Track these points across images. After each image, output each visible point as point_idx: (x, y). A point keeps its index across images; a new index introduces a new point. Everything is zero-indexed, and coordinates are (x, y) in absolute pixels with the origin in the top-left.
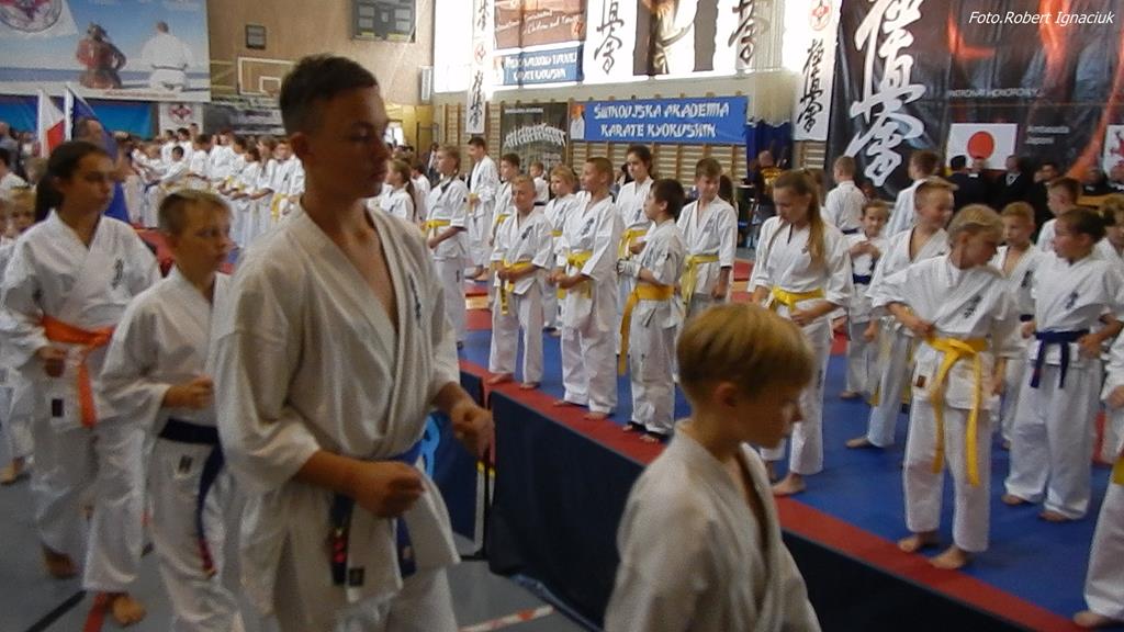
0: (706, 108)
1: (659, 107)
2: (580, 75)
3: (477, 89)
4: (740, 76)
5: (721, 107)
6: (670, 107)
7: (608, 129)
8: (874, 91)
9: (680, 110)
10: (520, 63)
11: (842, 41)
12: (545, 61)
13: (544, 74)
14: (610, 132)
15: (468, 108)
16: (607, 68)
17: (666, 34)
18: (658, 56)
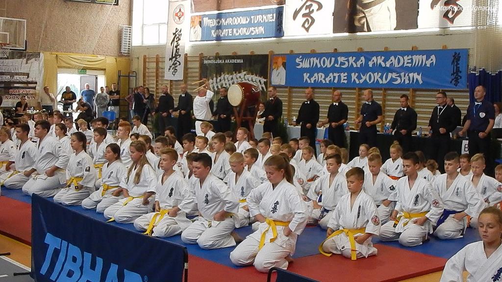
0: (412, 59)
1: (363, 58)
2: (279, 30)
3: (175, 44)
4: (444, 33)
5: (427, 59)
6: (374, 58)
7: (310, 78)
9: (385, 61)
10: (218, 22)
12: (243, 21)
13: (243, 31)
14: (313, 79)
15: (167, 59)
16: (306, 25)
18: (358, 17)
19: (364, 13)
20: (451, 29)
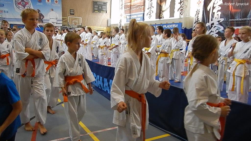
0: (172, 26)
2: (144, 19)
3: (120, 23)
4: (180, 18)
5: (176, 25)
8: (212, 20)
9: (166, 26)
10: (130, 17)
11: (204, 9)
12: (135, 16)
16: (150, 17)
17: (163, 9)
18: (161, 14)
19: (162, 13)
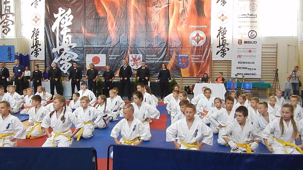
4: (3, 39)
8: (60, 45)
20: (6, 37)
